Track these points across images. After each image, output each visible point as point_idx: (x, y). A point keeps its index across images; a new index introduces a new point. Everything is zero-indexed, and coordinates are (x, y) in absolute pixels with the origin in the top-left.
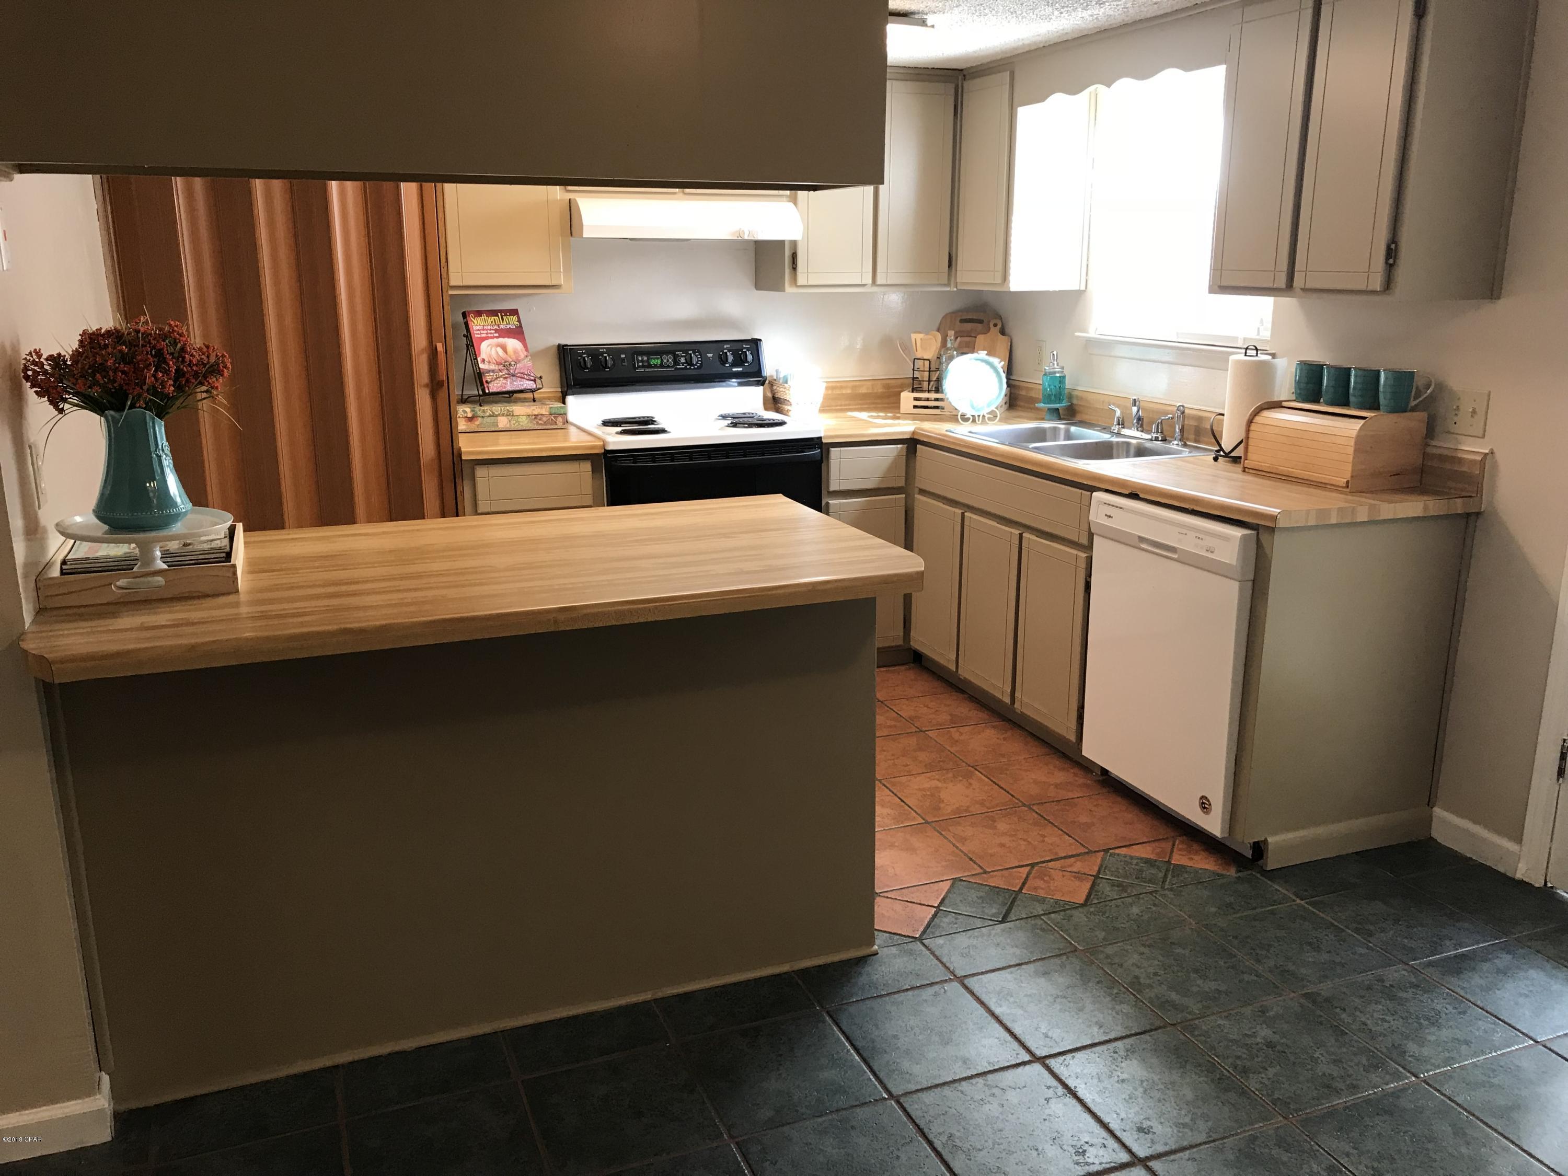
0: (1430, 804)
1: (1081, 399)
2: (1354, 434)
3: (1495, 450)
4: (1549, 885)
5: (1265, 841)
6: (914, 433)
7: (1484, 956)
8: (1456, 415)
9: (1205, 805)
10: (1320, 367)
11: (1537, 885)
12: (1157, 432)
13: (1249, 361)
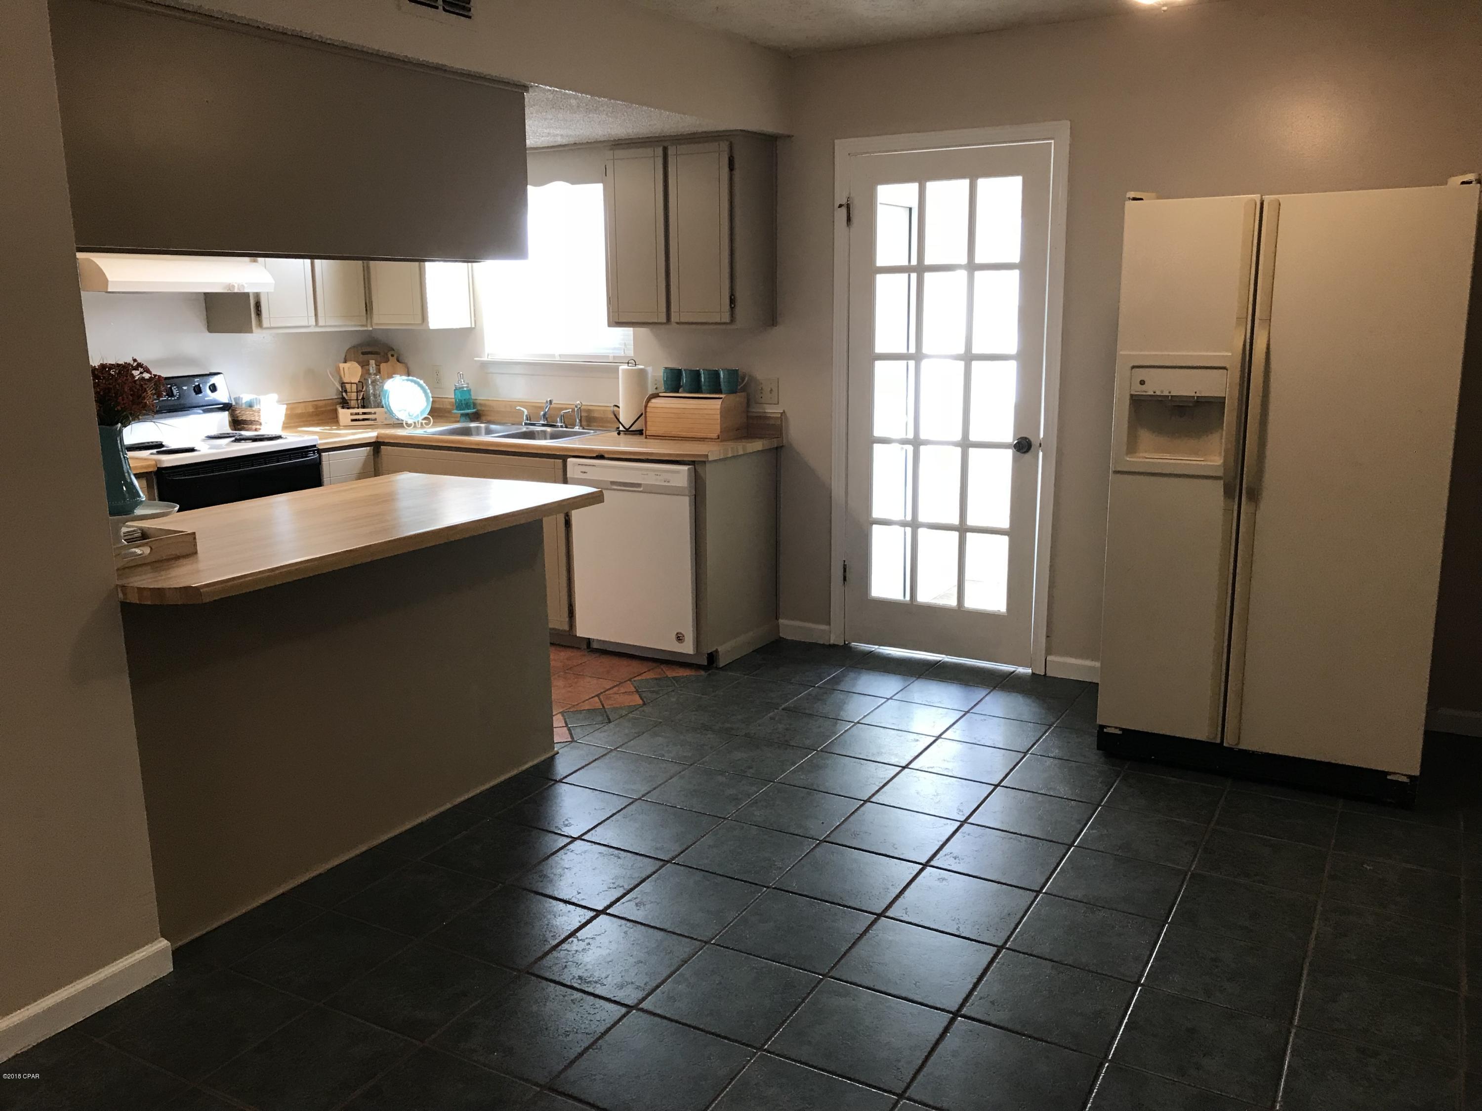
0: (777, 618)
1: (485, 405)
2: (719, 407)
3: (786, 411)
4: (846, 643)
5: (717, 651)
6: (377, 437)
7: (837, 681)
8: (762, 393)
9: (680, 638)
10: (680, 371)
11: (841, 644)
12: (561, 422)
13: (632, 369)
